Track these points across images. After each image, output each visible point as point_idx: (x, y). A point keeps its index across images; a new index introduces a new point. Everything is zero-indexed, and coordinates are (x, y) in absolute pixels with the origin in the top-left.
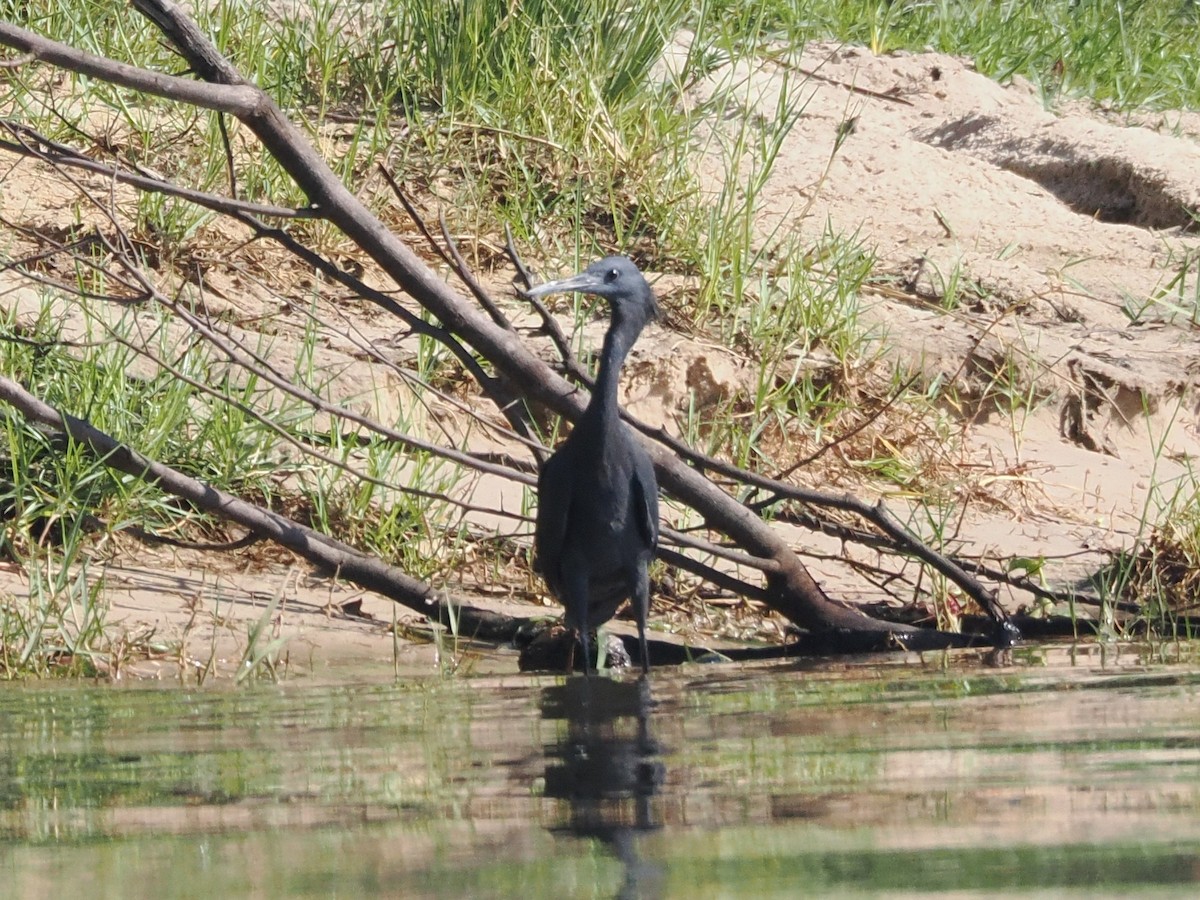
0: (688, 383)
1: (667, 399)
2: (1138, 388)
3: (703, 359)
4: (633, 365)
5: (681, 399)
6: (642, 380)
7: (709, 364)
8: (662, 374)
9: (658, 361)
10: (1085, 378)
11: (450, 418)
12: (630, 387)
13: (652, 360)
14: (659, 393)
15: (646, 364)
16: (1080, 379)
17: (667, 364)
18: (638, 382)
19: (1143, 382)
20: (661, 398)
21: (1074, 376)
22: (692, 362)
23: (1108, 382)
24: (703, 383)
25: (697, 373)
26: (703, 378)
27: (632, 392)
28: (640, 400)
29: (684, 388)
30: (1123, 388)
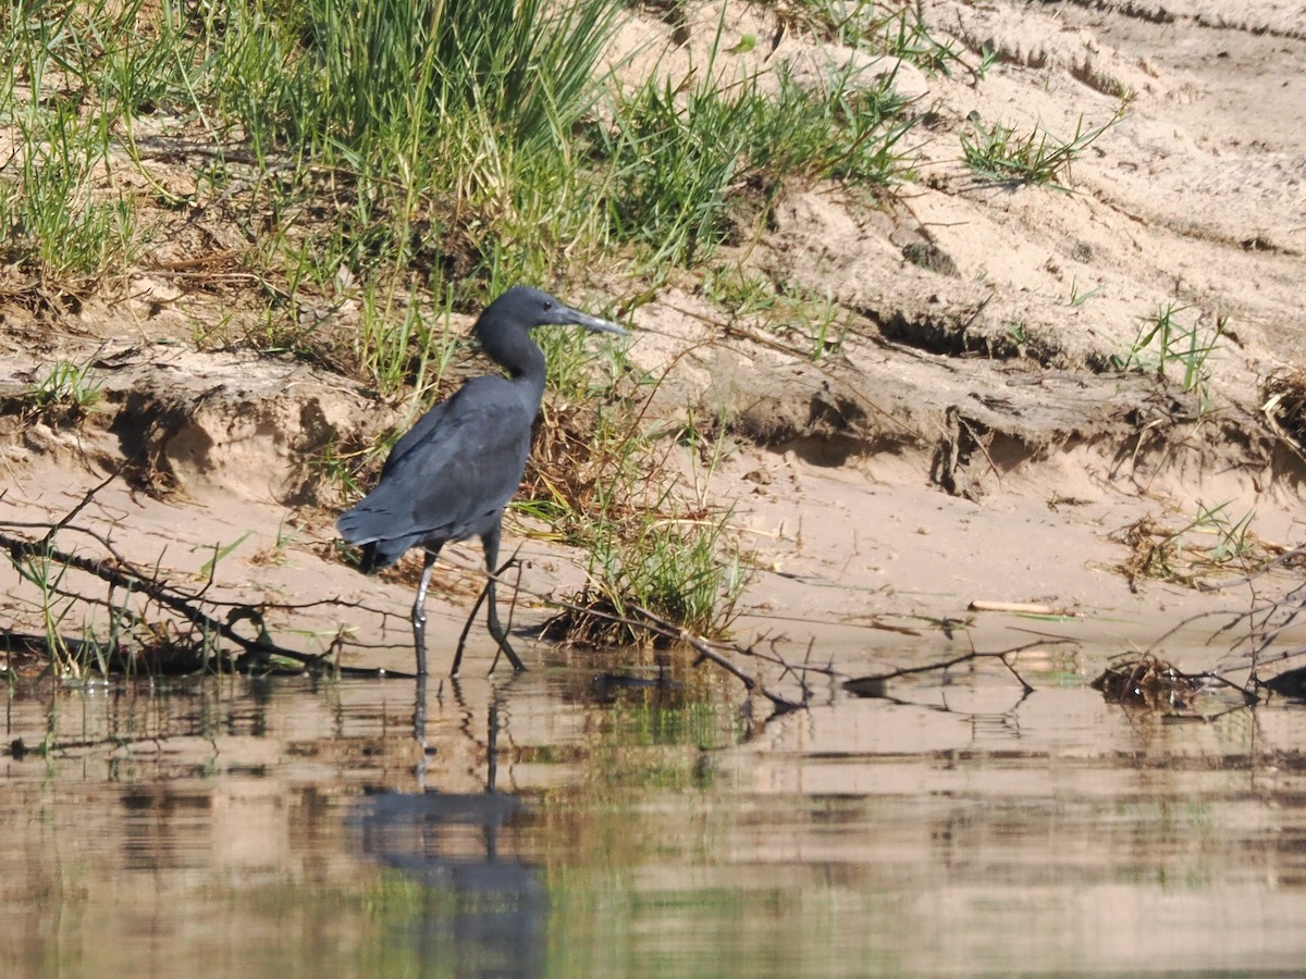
0: (303, 423)
1: (278, 439)
2: (1017, 436)
3: (316, 401)
4: (235, 404)
5: (295, 438)
6: (245, 419)
7: (322, 405)
8: (267, 414)
9: (259, 402)
10: (960, 424)
11: (52, 452)
12: (232, 425)
13: (254, 401)
14: (268, 433)
15: (247, 404)
16: (955, 426)
17: (270, 405)
18: (240, 422)
19: (1023, 430)
20: (271, 437)
21: (949, 422)
22: (305, 403)
23: (982, 429)
24: (316, 424)
25: (310, 413)
26: (317, 419)
27: (235, 431)
28: (247, 438)
29: (297, 428)
30: (999, 434)
